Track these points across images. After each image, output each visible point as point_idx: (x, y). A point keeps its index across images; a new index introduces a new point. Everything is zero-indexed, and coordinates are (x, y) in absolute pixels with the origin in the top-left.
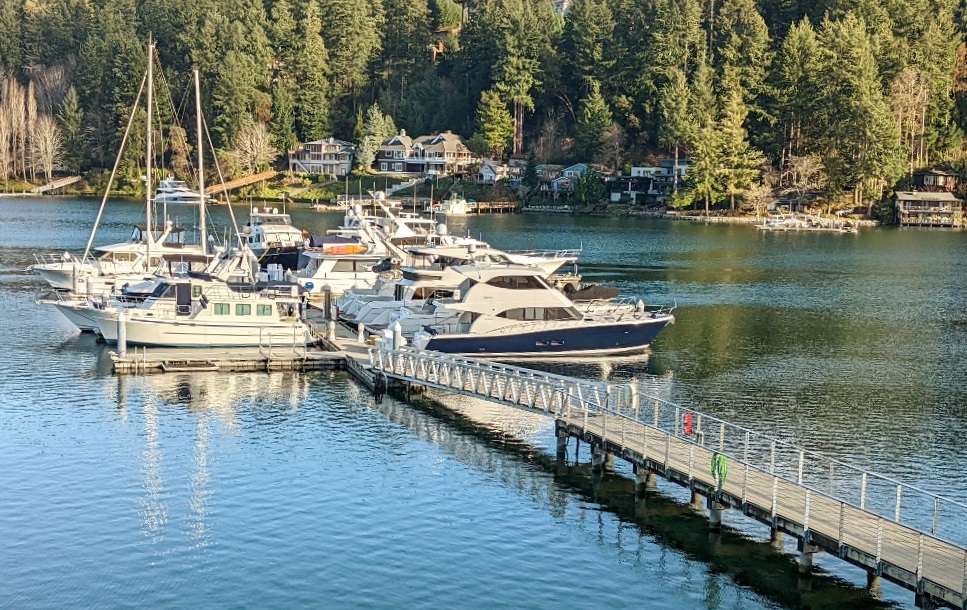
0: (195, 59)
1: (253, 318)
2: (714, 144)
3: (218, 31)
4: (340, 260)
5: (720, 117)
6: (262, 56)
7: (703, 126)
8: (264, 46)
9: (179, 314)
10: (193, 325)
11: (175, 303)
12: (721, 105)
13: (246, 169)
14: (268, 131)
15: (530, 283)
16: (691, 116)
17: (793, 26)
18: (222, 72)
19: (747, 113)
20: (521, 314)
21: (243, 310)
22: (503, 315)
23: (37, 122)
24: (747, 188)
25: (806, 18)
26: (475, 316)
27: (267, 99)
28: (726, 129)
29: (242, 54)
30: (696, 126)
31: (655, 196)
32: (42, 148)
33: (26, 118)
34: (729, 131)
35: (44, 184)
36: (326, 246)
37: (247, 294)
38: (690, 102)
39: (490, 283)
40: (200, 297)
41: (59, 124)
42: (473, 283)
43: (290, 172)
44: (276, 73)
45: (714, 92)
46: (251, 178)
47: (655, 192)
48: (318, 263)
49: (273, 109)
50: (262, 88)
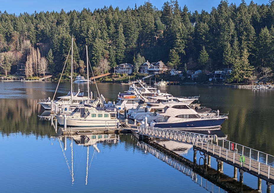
0: (86, 41)
1: (103, 118)
2: (239, 64)
3: (93, 33)
4: (128, 100)
5: (241, 56)
6: (106, 40)
7: (236, 59)
8: (107, 37)
9: (81, 117)
10: (86, 120)
11: (80, 114)
12: (241, 53)
13: (101, 72)
14: (108, 61)
15: (185, 107)
16: (232, 56)
17: (262, 29)
18: (94, 45)
19: (249, 55)
20: (182, 116)
21: (100, 116)
22: (177, 117)
23: (41, 59)
24: (249, 77)
25: (266, 27)
26: (169, 117)
27: (108, 52)
28: (243, 60)
29: (100, 39)
30: (234, 59)
31: (222, 79)
32: (42, 67)
33: (37, 58)
34: (244, 60)
35: (43, 77)
36: (125, 96)
37: (101, 111)
38: (232, 52)
39: (173, 107)
40: (88, 112)
41: (47, 60)
42: (168, 107)
43: (114, 73)
44: (110, 44)
45: (239, 49)
46: (103, 75)
47: (222, 78)
48: (122, 101)
49: (109, 55)
50: (106, 49)
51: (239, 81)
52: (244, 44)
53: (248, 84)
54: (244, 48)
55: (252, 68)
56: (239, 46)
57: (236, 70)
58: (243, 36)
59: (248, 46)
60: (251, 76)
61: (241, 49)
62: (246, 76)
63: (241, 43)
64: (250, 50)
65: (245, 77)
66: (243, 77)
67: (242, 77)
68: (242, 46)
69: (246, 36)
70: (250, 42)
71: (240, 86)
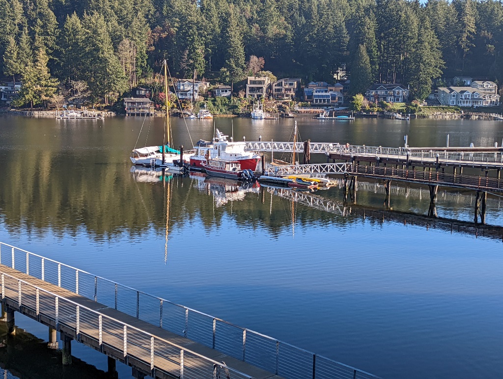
2: (33, 75)
5: (35, 61)
7: (26, 66)
12: (35, 55)
16: (19, 61)
17: (68, 17)
19: (48, 59)
24: (51, 97)
25: (75, 13)
28: (37, 67)
30: (23, 66)
31: (5, 101)
34: (40, 68)
47: (5, 99)
51: (34, 104)
52: (39, 40)
53: (49, 108)
54: (39, 47)
55: (55, 82)
56: (32, 44)
57: (27, 84)
58: (36, 26)
59: (46, 44)
60: (54, 96)
61: (35, 49)
62: (46, 96)
63: (34, 39)
64: (50, 51)
65: (43, 97)
66: (40, 97)
67: (38, 97)
68: (36, 44)
69: (42, 27)
70: (49, 38)
71: (36, 112)
